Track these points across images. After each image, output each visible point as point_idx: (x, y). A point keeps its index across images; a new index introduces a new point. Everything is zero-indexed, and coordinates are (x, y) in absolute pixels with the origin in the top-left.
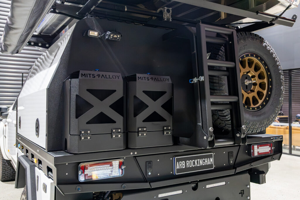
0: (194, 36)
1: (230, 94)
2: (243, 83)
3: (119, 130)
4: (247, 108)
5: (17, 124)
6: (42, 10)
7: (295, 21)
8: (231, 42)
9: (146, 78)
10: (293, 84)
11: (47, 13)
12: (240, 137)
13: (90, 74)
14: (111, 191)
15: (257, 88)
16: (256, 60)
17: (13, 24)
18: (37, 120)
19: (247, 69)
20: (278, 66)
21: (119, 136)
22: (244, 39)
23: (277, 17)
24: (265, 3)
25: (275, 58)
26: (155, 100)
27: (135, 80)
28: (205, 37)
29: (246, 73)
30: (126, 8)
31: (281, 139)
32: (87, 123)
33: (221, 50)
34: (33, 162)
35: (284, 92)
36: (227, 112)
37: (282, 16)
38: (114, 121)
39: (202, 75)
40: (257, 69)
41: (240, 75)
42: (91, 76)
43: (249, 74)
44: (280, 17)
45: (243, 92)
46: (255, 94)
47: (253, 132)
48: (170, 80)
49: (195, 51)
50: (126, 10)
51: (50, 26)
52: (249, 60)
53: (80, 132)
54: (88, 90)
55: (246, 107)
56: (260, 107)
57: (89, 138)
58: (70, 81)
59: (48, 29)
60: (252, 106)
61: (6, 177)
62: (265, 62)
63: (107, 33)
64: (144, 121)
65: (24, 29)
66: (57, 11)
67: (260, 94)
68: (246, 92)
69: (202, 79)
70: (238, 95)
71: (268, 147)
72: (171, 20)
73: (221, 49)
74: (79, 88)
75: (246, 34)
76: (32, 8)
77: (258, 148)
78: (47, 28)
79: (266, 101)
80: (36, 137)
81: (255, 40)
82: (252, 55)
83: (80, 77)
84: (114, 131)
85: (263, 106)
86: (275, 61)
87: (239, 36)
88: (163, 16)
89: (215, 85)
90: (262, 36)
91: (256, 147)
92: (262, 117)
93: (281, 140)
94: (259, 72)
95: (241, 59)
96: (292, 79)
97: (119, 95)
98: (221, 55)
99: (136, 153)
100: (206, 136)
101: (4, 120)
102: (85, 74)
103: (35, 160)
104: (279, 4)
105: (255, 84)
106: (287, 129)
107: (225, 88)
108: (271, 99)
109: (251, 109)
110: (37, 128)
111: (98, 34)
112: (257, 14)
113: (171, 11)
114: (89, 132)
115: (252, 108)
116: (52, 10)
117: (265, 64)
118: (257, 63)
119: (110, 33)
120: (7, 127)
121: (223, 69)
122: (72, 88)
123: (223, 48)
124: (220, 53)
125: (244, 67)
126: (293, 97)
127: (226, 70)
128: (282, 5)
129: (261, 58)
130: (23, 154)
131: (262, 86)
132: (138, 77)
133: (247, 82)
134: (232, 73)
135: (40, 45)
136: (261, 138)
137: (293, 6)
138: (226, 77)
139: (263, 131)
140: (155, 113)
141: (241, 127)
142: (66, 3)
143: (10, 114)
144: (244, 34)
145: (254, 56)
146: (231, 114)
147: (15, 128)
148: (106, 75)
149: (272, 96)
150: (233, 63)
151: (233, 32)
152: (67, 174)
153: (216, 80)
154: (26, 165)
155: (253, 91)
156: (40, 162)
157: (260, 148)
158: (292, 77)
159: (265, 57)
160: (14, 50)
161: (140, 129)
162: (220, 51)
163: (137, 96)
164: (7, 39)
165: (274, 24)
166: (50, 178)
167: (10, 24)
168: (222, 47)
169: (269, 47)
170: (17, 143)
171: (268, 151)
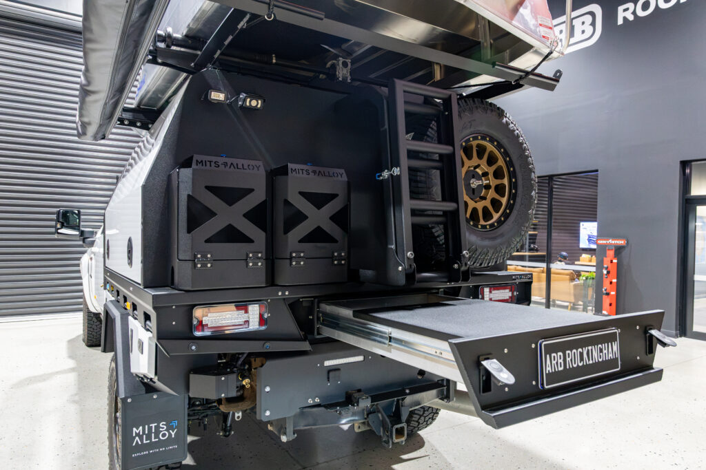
0: (385, 101)
1: (444, 200)
2: (468, 185)
3: (260, 255)
4: (473, 225)
5: (104, 254)
6: (134, 58)
7: (558, 81)
8: (447, 113)
9: (304, 172)
10: (555, 202)
11: (142, 64)
12: (459, 269)
13: (210, 162)
14: (249, 353)
15: (492, 194)
16: (490, 147)
17: (89, 83)
18: (130, 240)
19: (475, 161)
20: (527, 157)
21: (260, 264)
22: (471, 111)
23: (527, 73)
24: (508, 51)
25: (522, 144)
26: (319, 207)
27: (286, 174)
28: (403, 102)
29: (472, 169)
30: (274, 58)
31: (529, 278)
32: (207, 241)
33: (432, 129)
34: (126, 309)
35: (536, 202)
36: (438, 231)
37: (537, 71)
38: (250, 239)
39: (398, 165)
40: (491, 160)
41: (462, 172)
42: (213, 164)
43: (477, 170)
44: (532, 72)
45: (466, 198)
46: (487, 203)
47: (483, 266)
48: (344, 175)
49: (386, 126)
50: (274, 61)
51: (154, 92)
52: (478, 146)
53: (195, 256)
54: (207, 187)
55: (472, 223)
56: (496, 224)
57: (209, 265)
58: (178, 172)
59: (150, 99)
60: (482, 222)
61: (95, 340)
62: (505, 150)
63: (241, 96)
64: (300, 241)
65: (107, 92)
66: (160, 61)
67: (496, 204)
68: (472, 199)
69: (396, 171)
70: (457, 201)
71: (508, 291)
72: (349, 81)
73: (431, 125)
74: (193, 183)
75: (474, 101)
76: (116, 52)
77: (490, 292)
78: (149, 95)
79: (506, 216)
80: (128, 267)
81: (489, 112)
82: (483, 138)
83: (194, 165)
84: (251, 255)
85: (500, 222)
86: (522, 148)
87: (462, 106)
88: (336, 72)
89: (420, 185)
90: (502, 107)
91: (487, 290)
92: (499, 241)
93: (530, 280)
94: (494, 167)
95: (464, 144)
96: (554, 193)
97: (259, 196)
98: (431, 135)
99: (287, 293)
100: (402, 265)
101: (89, 250)
102: (202, 161)
103: (128, 305)
104: (532, 50)
105: (488, 187)
106: (543, 272)
107: (437, 190)
108: (515, 212)
109: (480, 227)
110: (130, 252)
111: (227, 98)
112: (493, 67)
113: (349, 65)
114: (209, 256)
115: (482, 225)
116: (150, 57)
117: (506, 154)
118: (491, 152)
119: (245, 95)
120: (93, 261)
121: (434, 158)
122: (180, 184)
123: (434, 125)
124: (428, 133)
125: (470, 157)
126: (555, 222)
127: (438, 159)
128: (537, 52)
129: (498, 142)
130: (113, 299)
131: (500, 189)
132: (292, 169)
133: (475, 183)
134: (448, 165)
135: (138, 124)
136: (496, 275)
137: (555, 55)
138: (438, 172)
139: (500, 263)
140: (319, 229)
141: (462, 253)
142: (174, 48)
143: (97, 240)
144: (471, 101)
145: (488, 139)
146: (446, 234)
147: (103, 259)
148: (237, 164)
149: (515, 207)
150: (451, 148)
151: (450, 96)
152: (174, 323)
153: (421, 177)
154: (116, 313)
155: (484, 198)
156: (135, 307)
157: (493, 292)
158: (554, 190)
159: (505, 141)
160: (97, 133)
161: (294, 255)
162: (430, 130)
163: (290, 200)
164: (84, 112)
165: (521, 86)
166: (148, 330)
167: (85, 85)
168: (433, 122)
169: (513, 125)
170: (106, 282)
171: (508, 298)
